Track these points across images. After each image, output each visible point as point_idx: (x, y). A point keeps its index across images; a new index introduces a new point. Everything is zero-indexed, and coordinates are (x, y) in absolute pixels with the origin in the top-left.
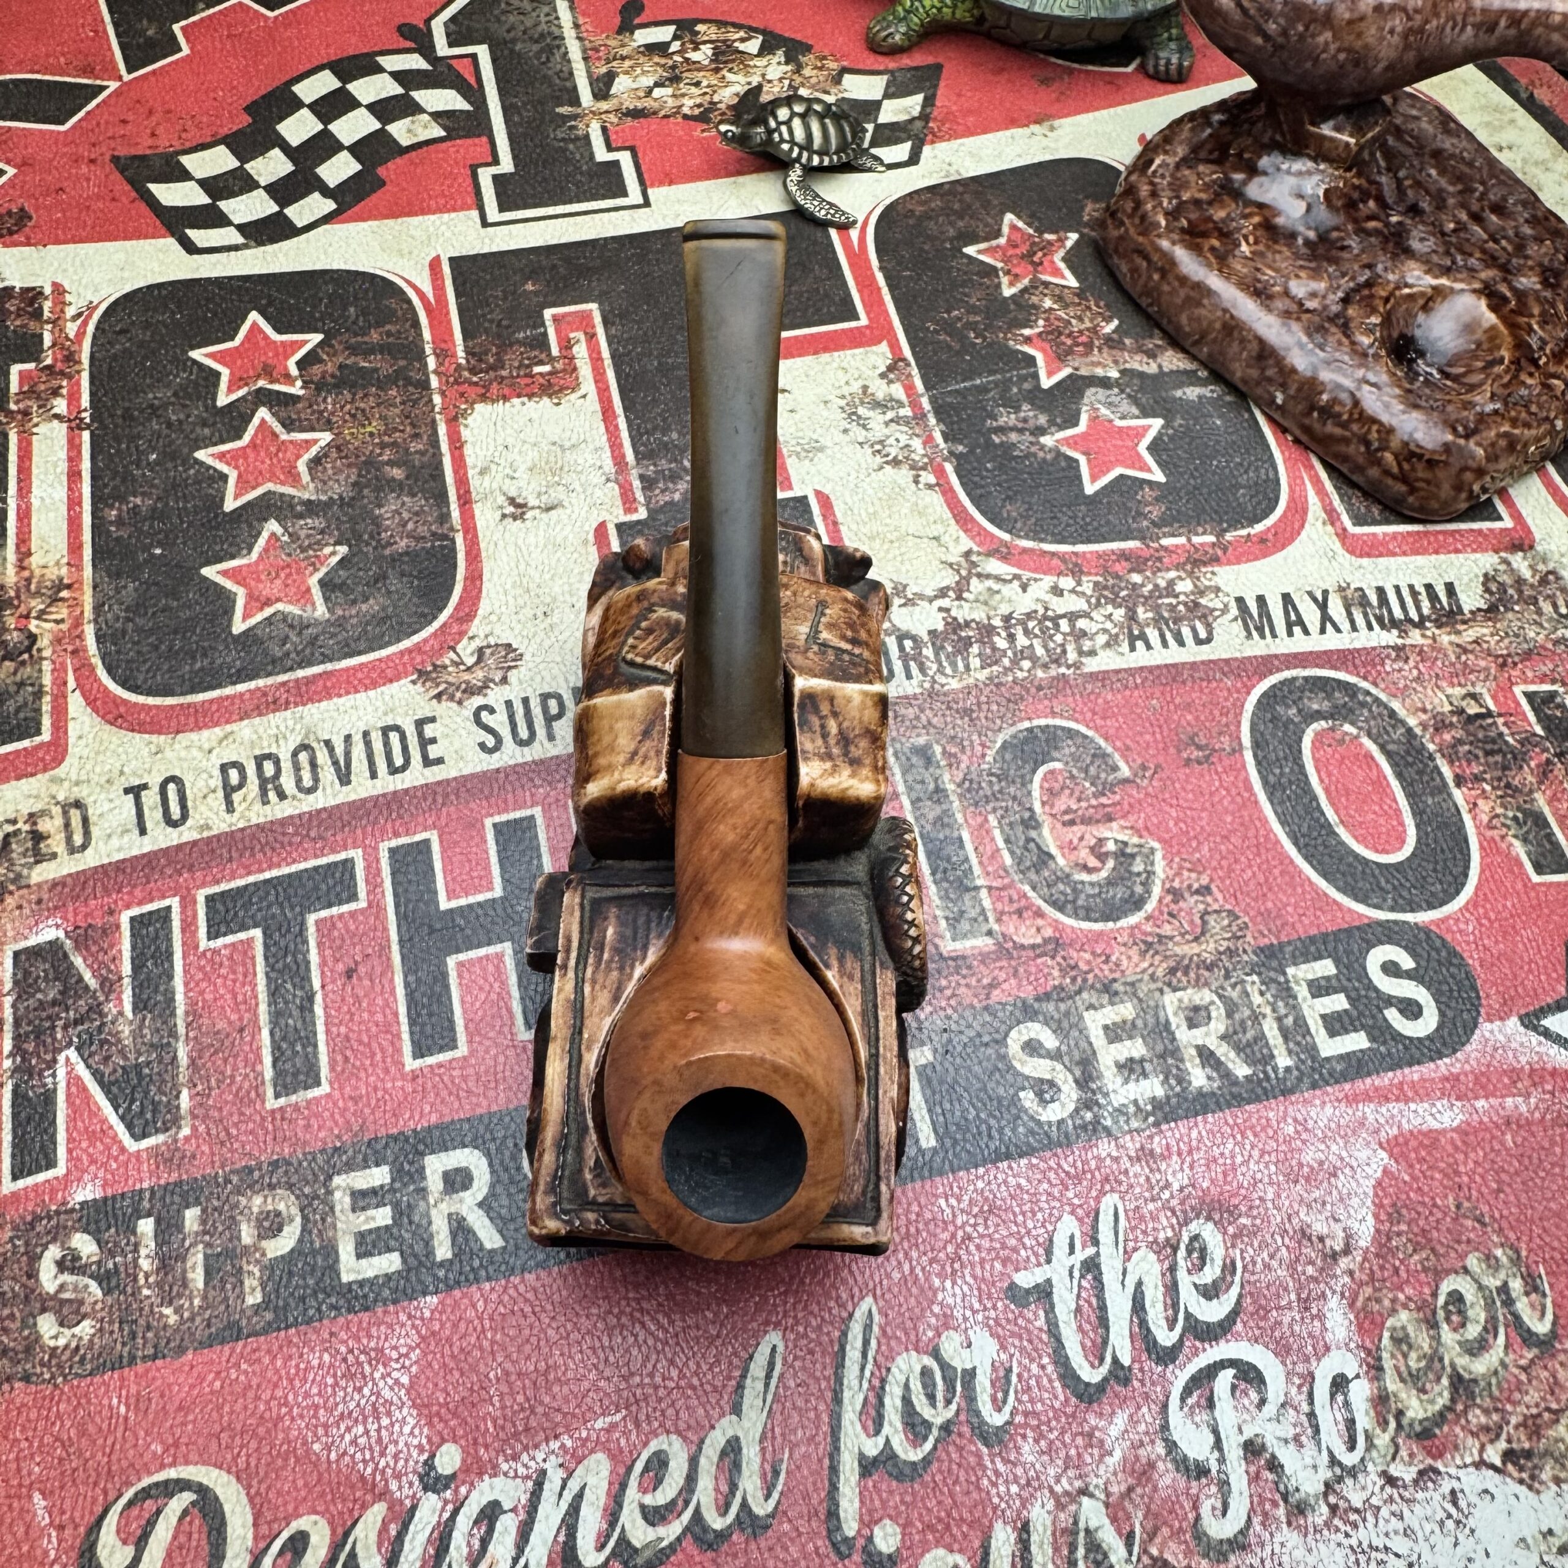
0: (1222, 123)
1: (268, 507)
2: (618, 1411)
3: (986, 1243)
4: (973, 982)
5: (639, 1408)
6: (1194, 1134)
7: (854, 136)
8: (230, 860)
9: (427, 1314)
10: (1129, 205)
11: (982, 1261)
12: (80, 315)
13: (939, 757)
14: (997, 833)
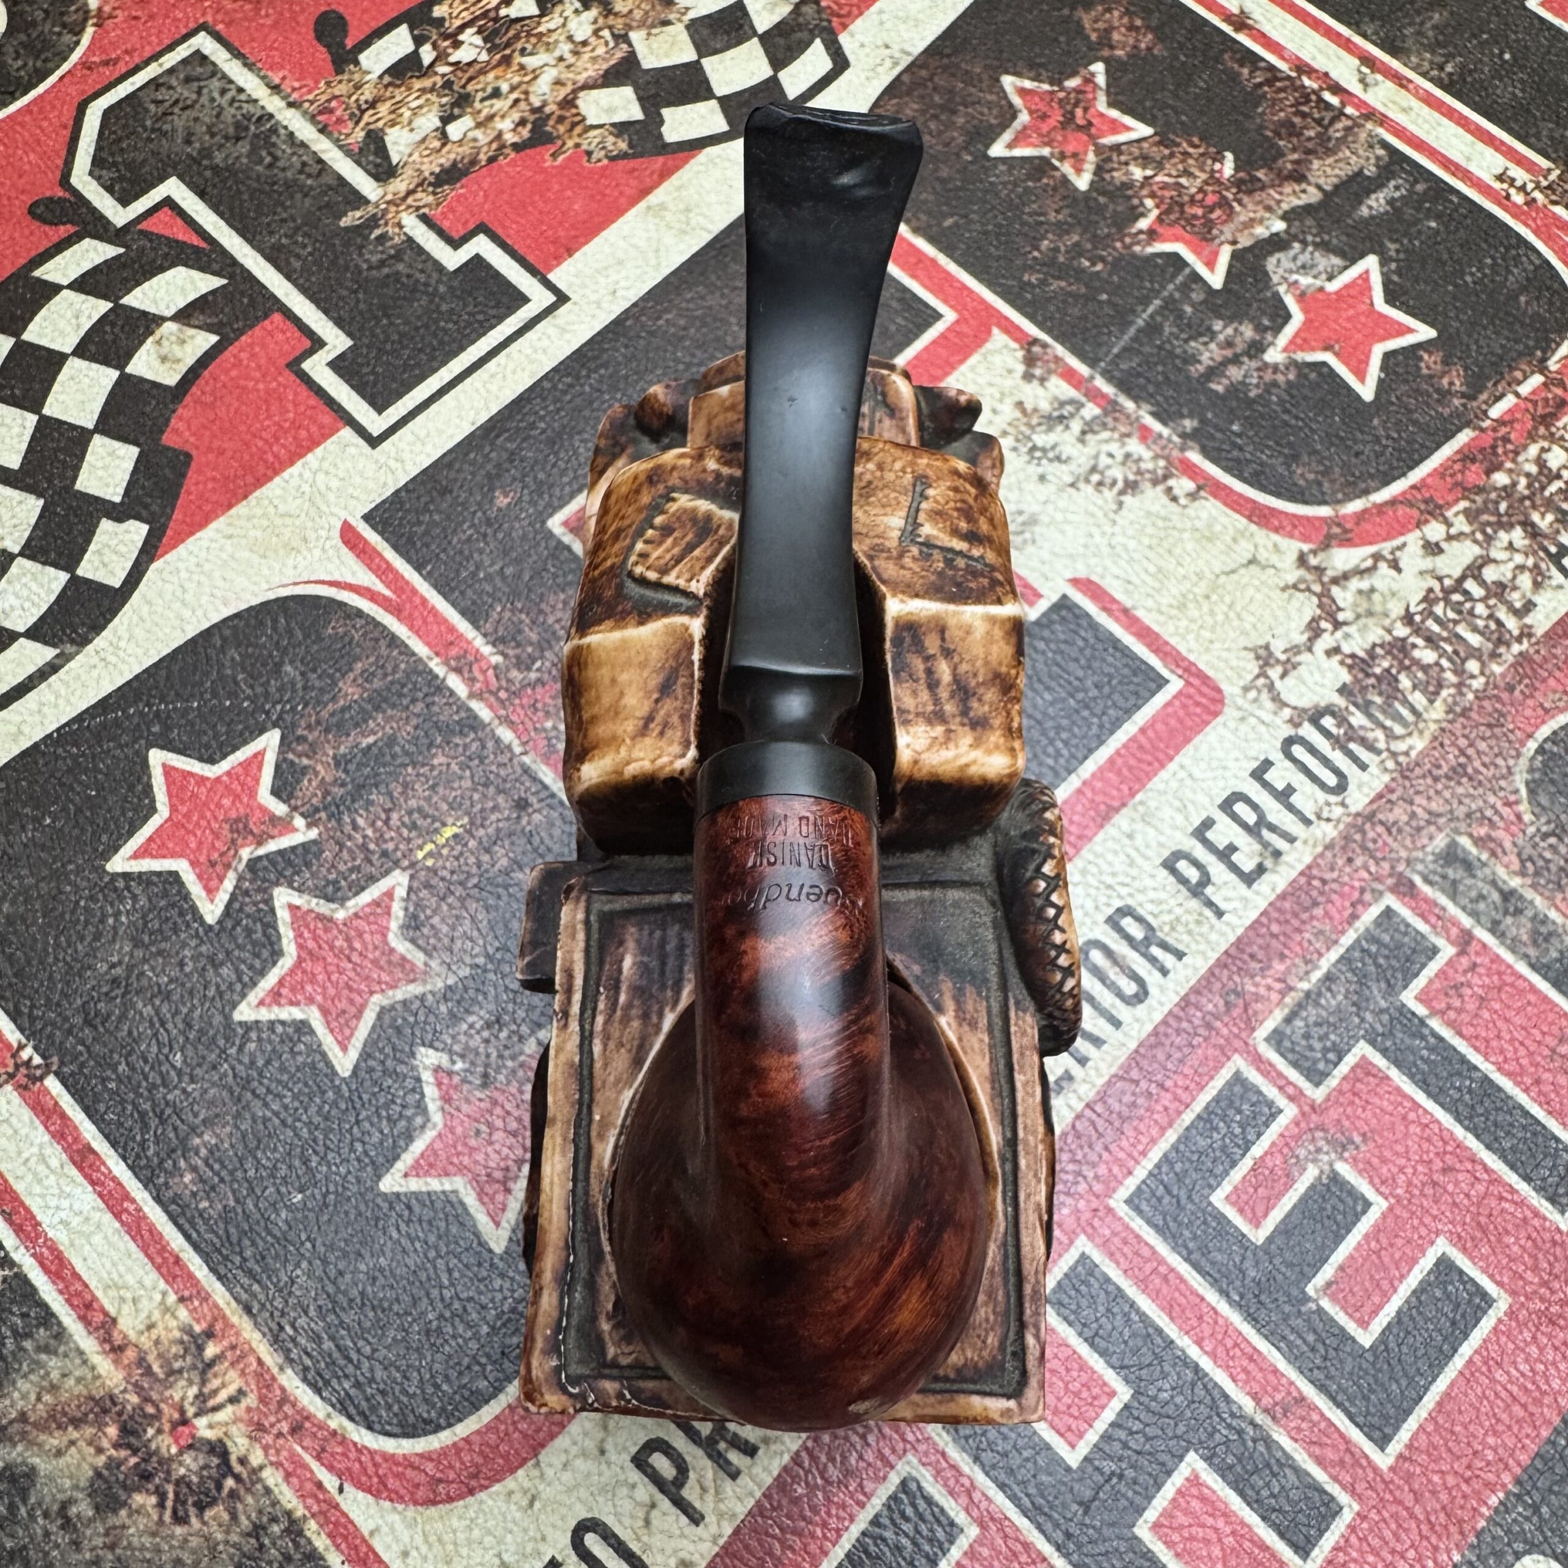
1: (400, 1033)
13: (1474, 851)
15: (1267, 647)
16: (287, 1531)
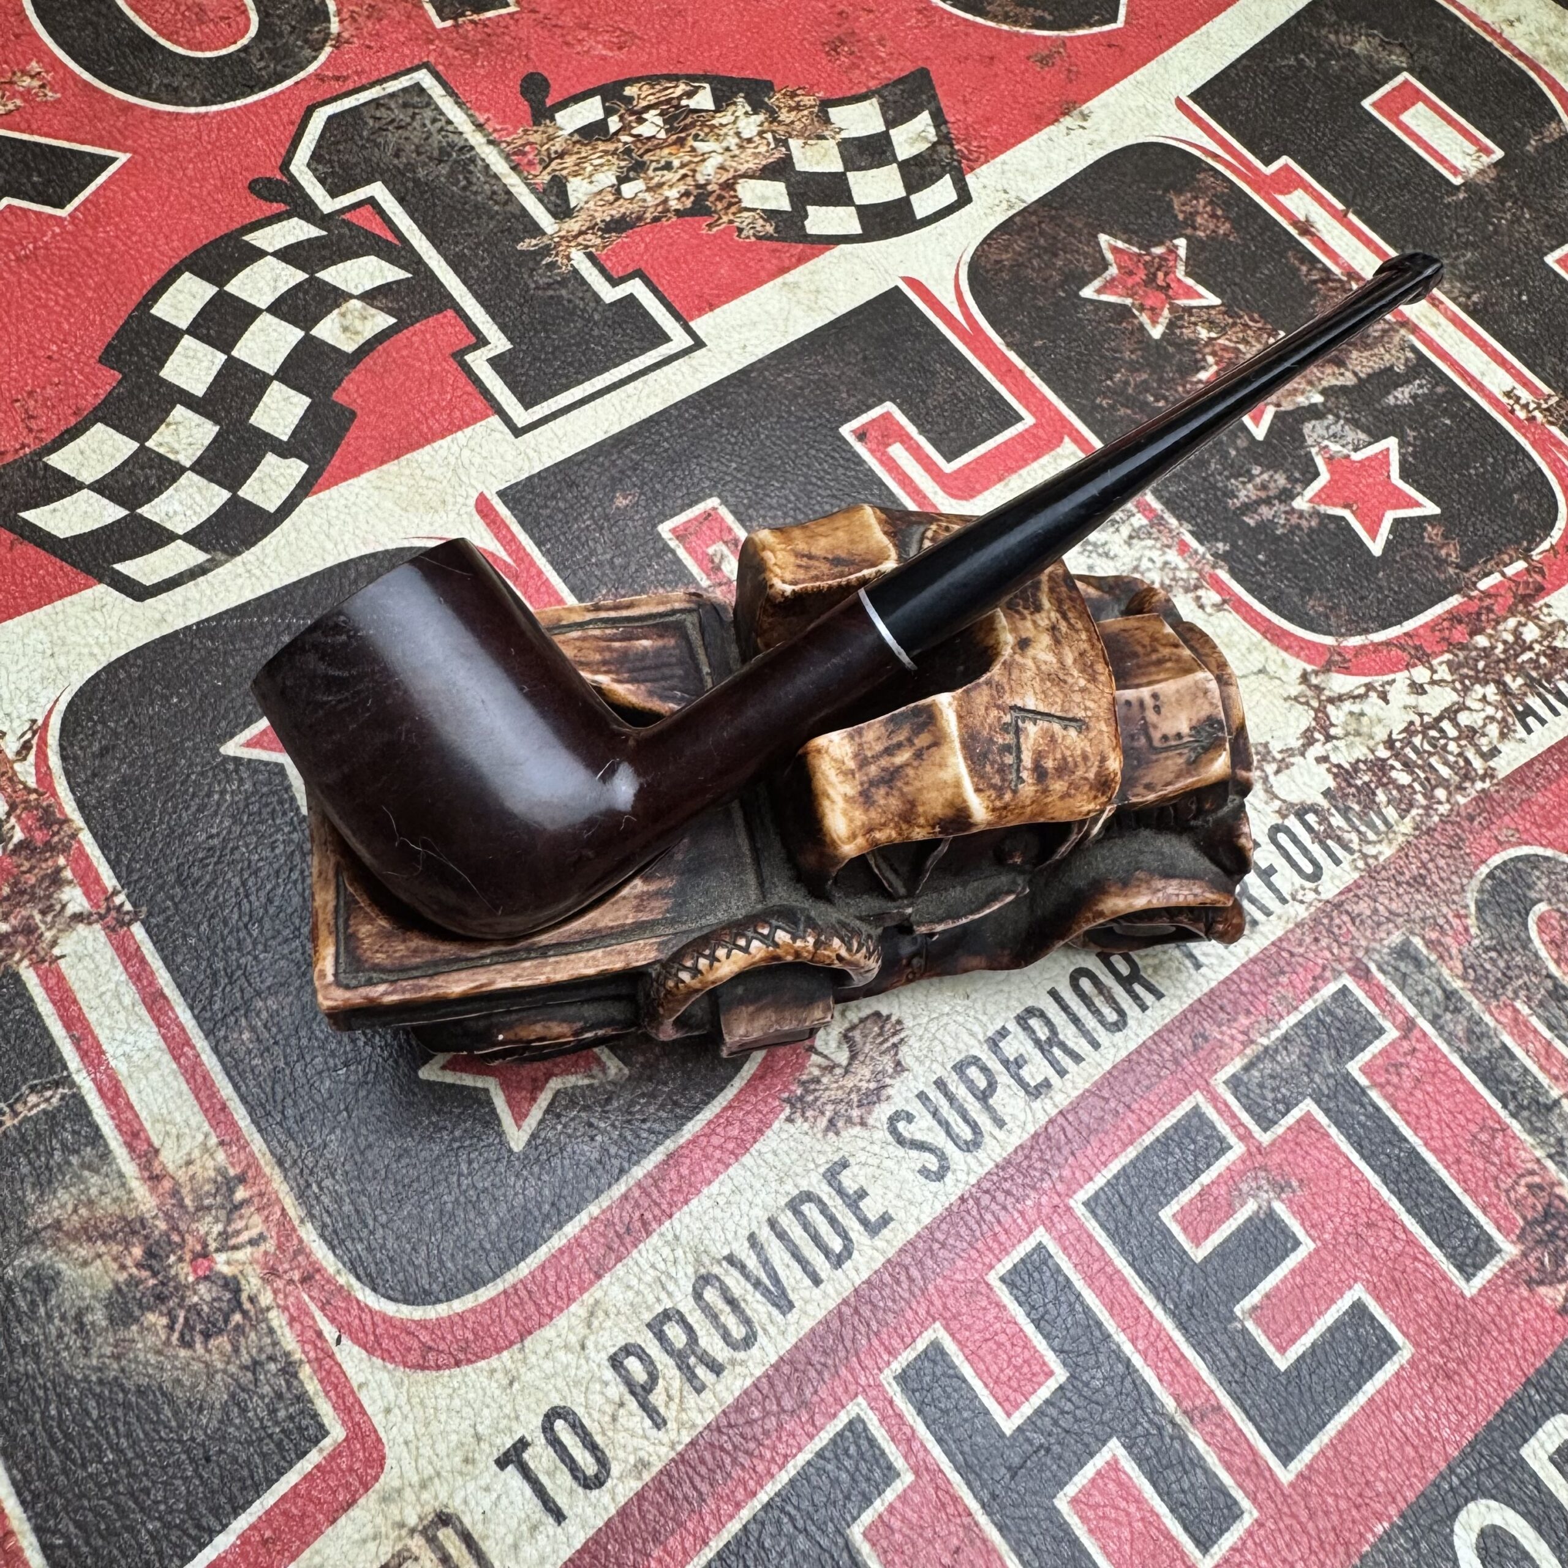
13: (1425, 951)
14: (1534, 1021)
15: (1266, 745)
16: (283, 1371)
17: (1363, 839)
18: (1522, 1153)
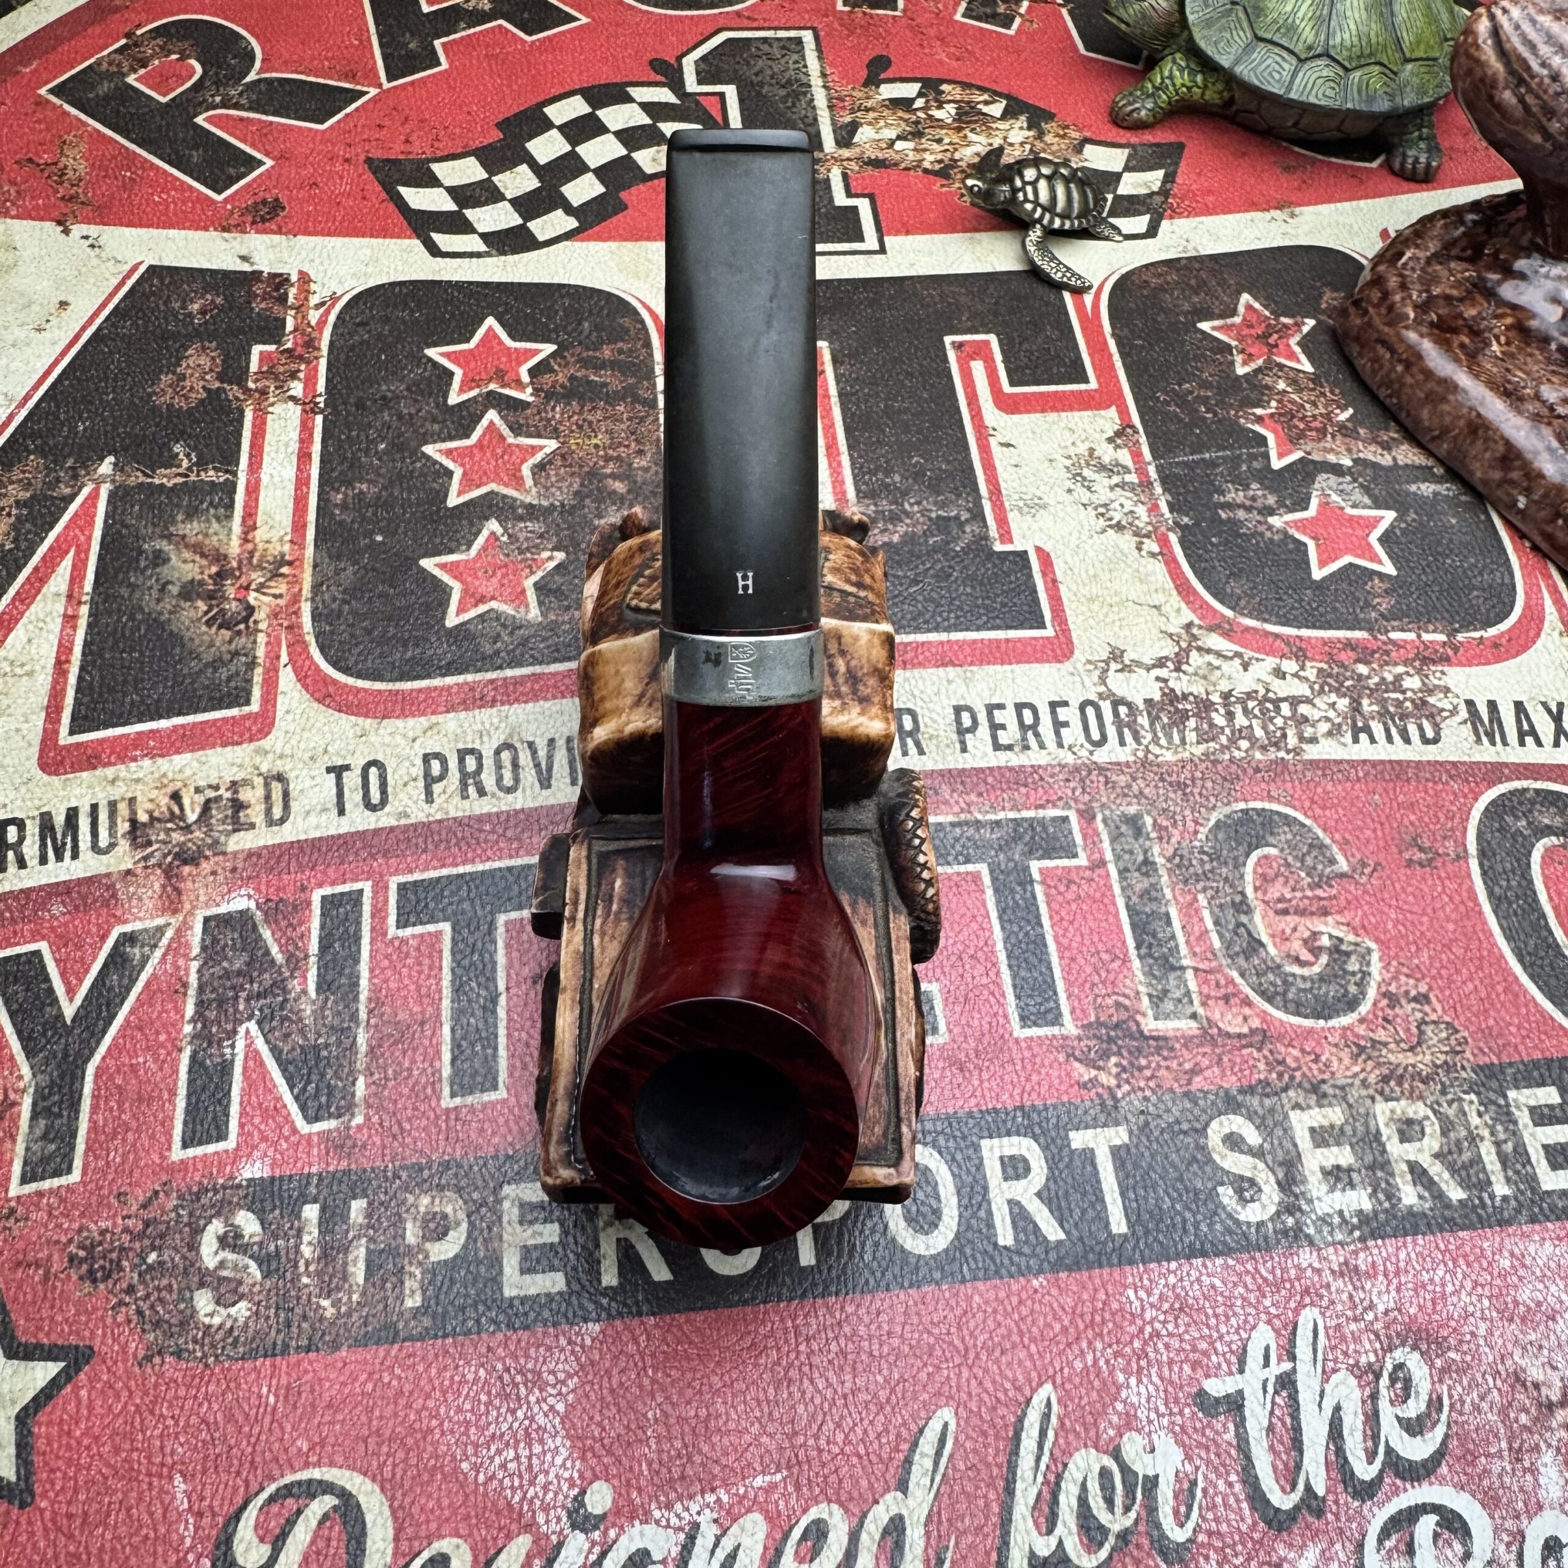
0: (1475, 222)
1: (490, 507)
2: (778, 1470)
3: (1175, 1343)
4: (1174, 1065)
5: (801, 1470)
6: (1402, 1255)
7: (1096, 202)
8: (425, 851)
9: (588, 1342)
10: (1375, 295)
11: (1171, 1362)
12: (323, 304)
13: (1149, 828)
14: (1206, 914)
15: (1122, 651)
17: (1155, 740)
18: (1128, 982)
